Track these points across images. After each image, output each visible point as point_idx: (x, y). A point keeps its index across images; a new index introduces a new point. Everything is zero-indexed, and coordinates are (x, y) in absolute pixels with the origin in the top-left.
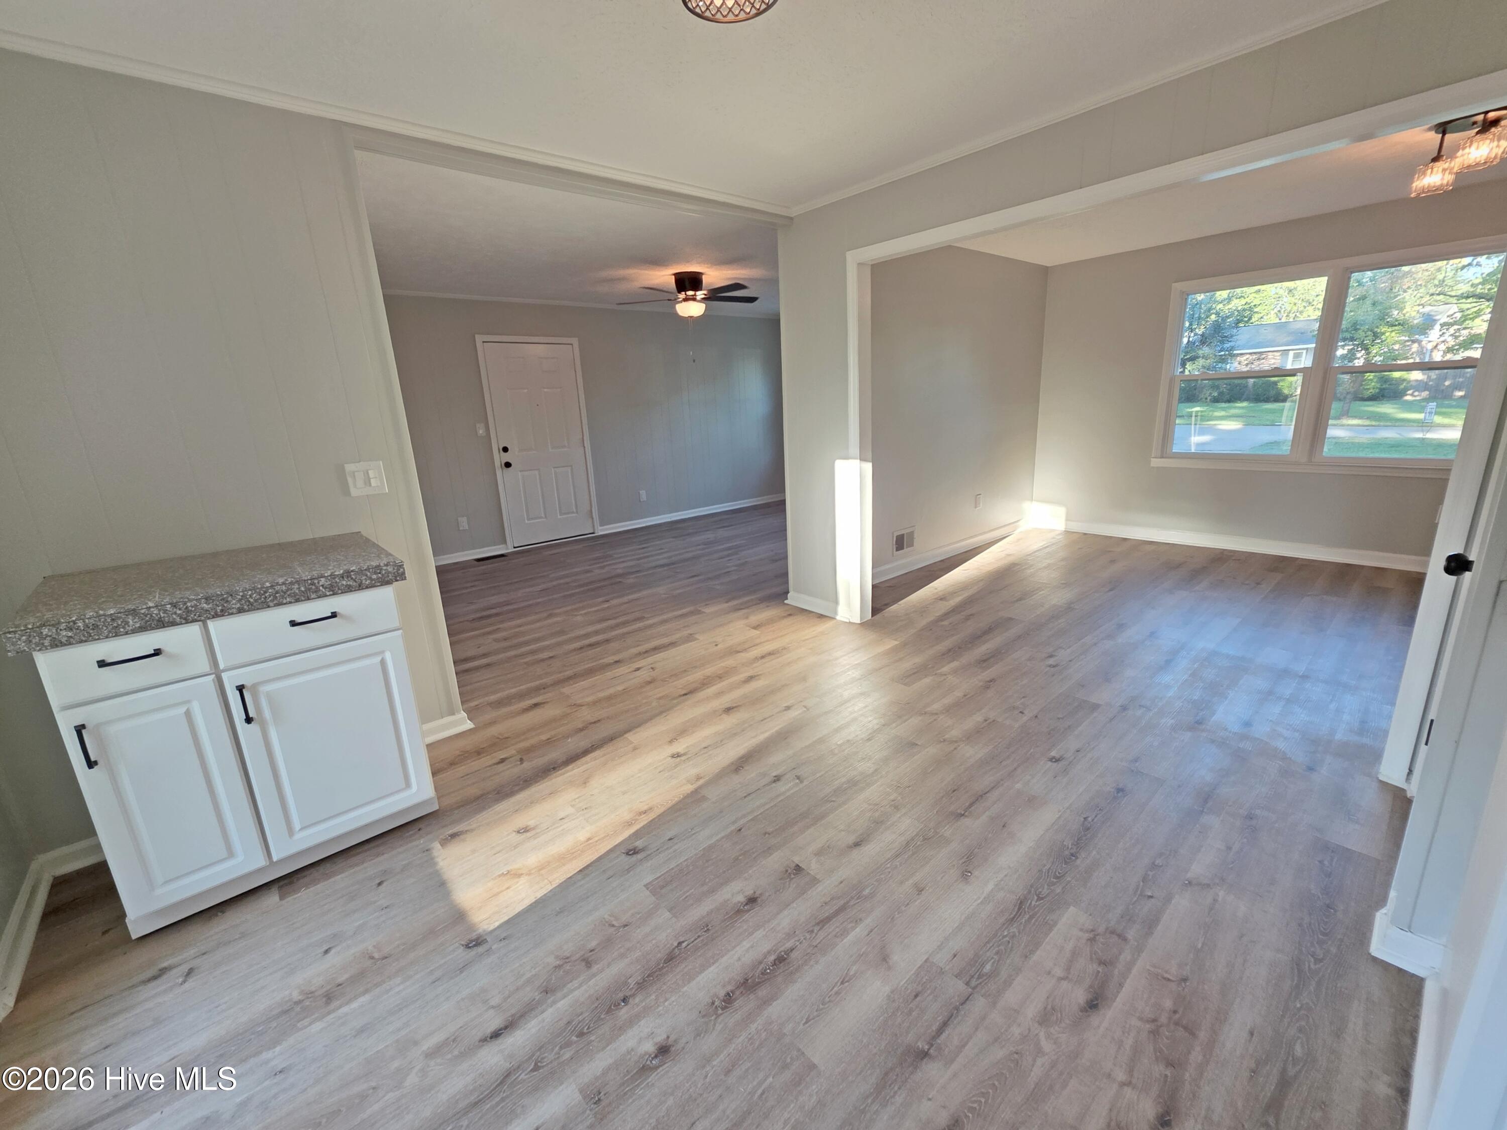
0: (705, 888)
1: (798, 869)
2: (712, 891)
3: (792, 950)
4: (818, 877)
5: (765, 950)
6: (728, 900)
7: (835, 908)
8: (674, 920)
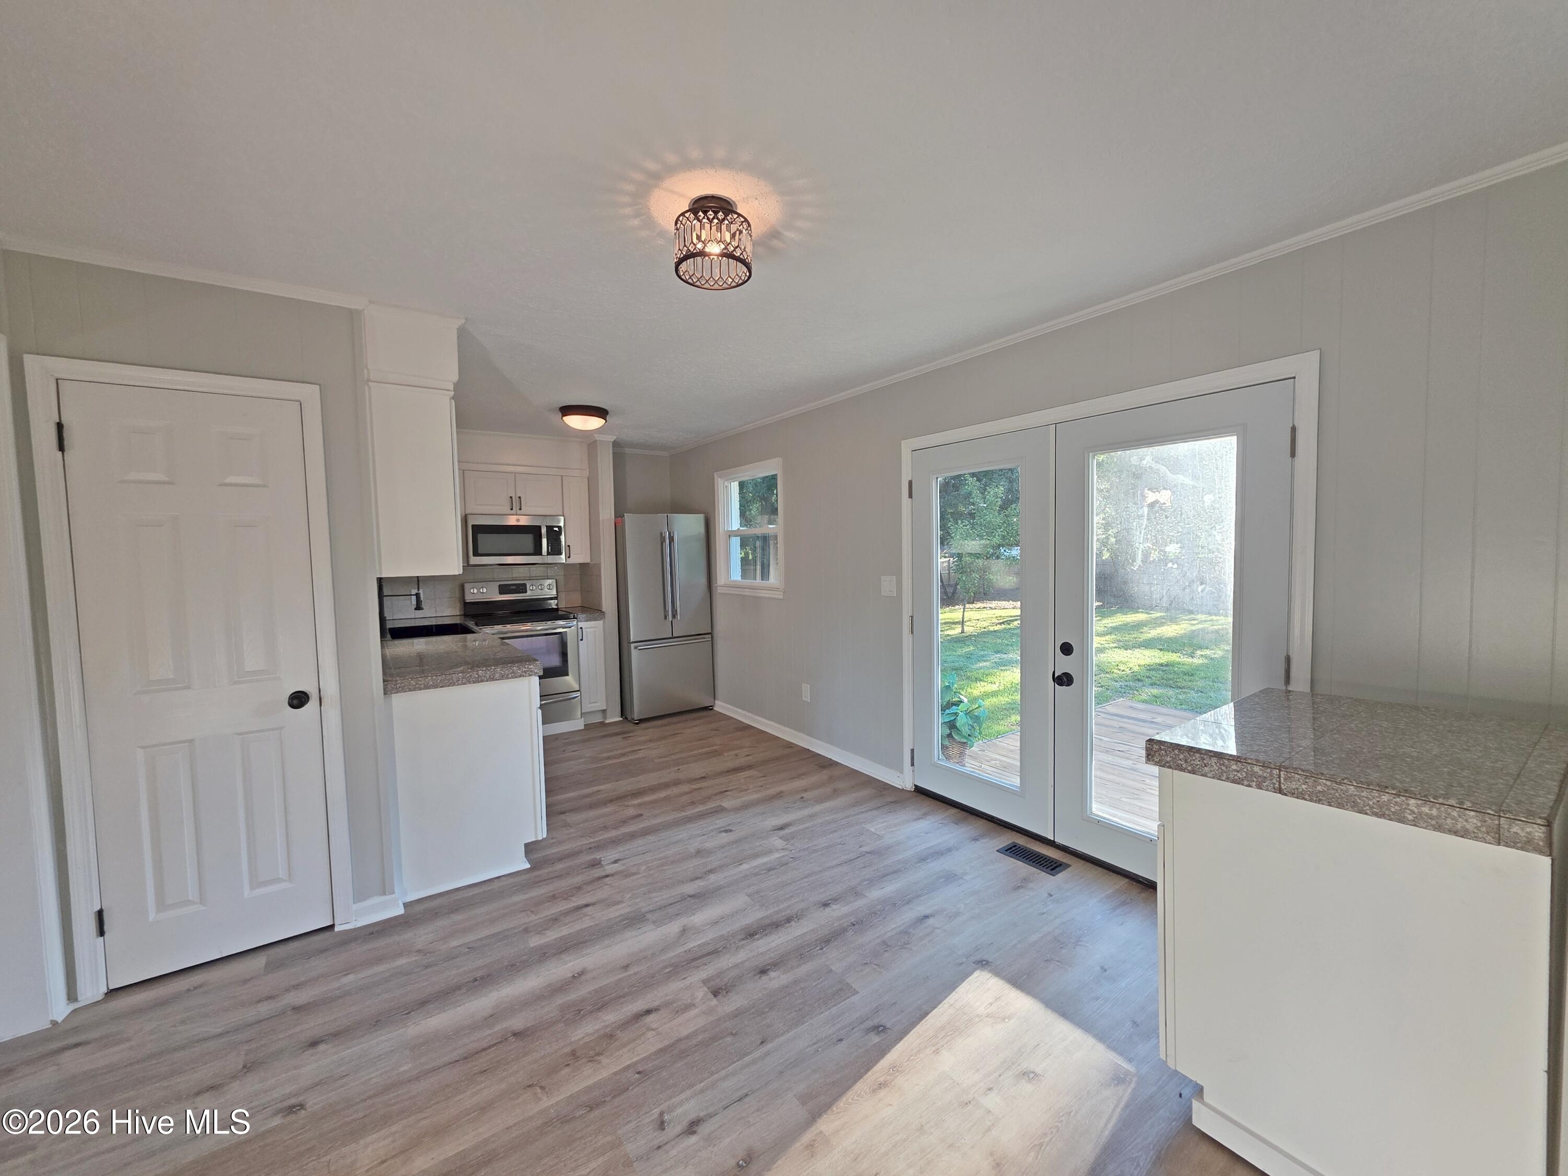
0: (802, 985)
1: (716, 993)
2: (795, 982)
3: (743, 939)
4: (702, 984)
5: (761, 940)
6: (783, 974)
7: (699, 961)
8: (827, 963)
